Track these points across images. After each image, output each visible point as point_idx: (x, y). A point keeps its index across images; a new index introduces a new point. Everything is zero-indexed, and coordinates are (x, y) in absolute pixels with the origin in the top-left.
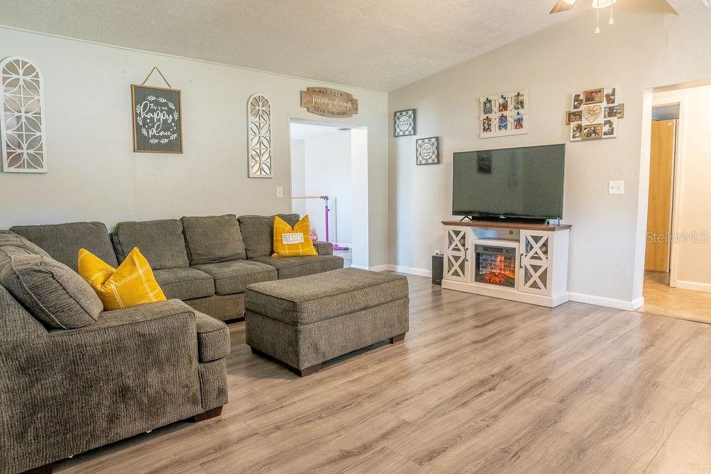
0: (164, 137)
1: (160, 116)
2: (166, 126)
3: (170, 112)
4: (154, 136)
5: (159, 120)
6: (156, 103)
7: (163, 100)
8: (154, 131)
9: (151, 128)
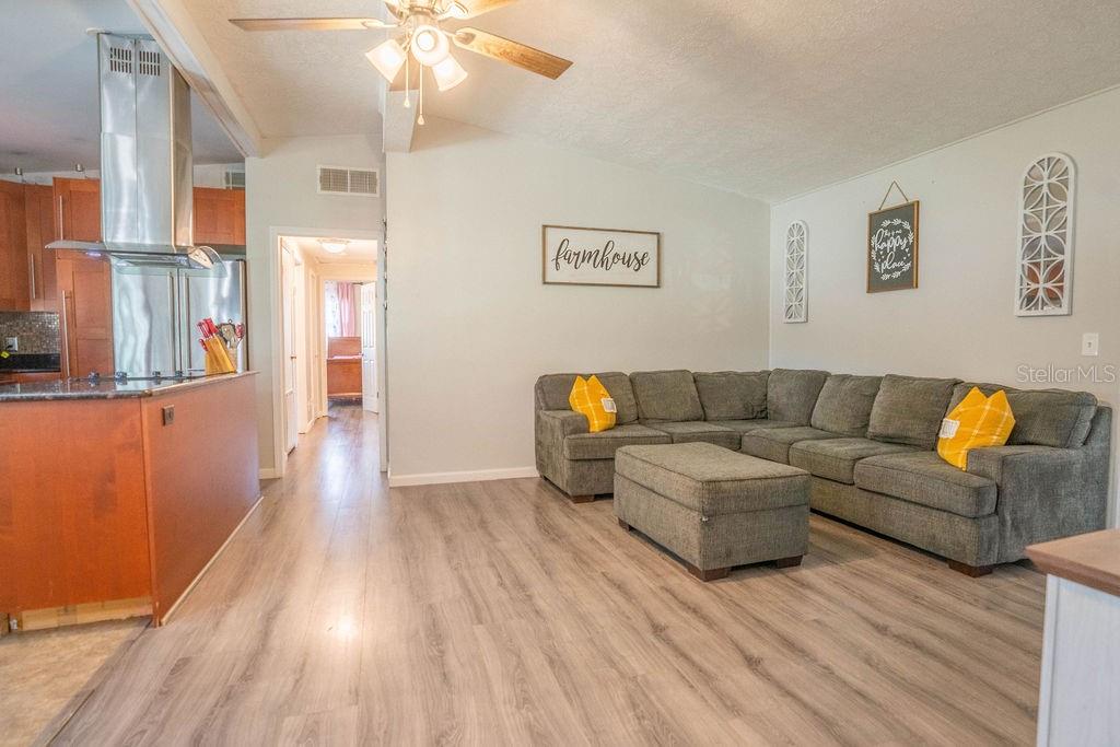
0: (897, 269)
1: (894, 243)
2: (899, 255)
3: (905, 234)
4: (887, 271)
5: (891, 249)
6: (891, 228)
7: (897, 222)
8: (887, 264)
9: (882, 261)
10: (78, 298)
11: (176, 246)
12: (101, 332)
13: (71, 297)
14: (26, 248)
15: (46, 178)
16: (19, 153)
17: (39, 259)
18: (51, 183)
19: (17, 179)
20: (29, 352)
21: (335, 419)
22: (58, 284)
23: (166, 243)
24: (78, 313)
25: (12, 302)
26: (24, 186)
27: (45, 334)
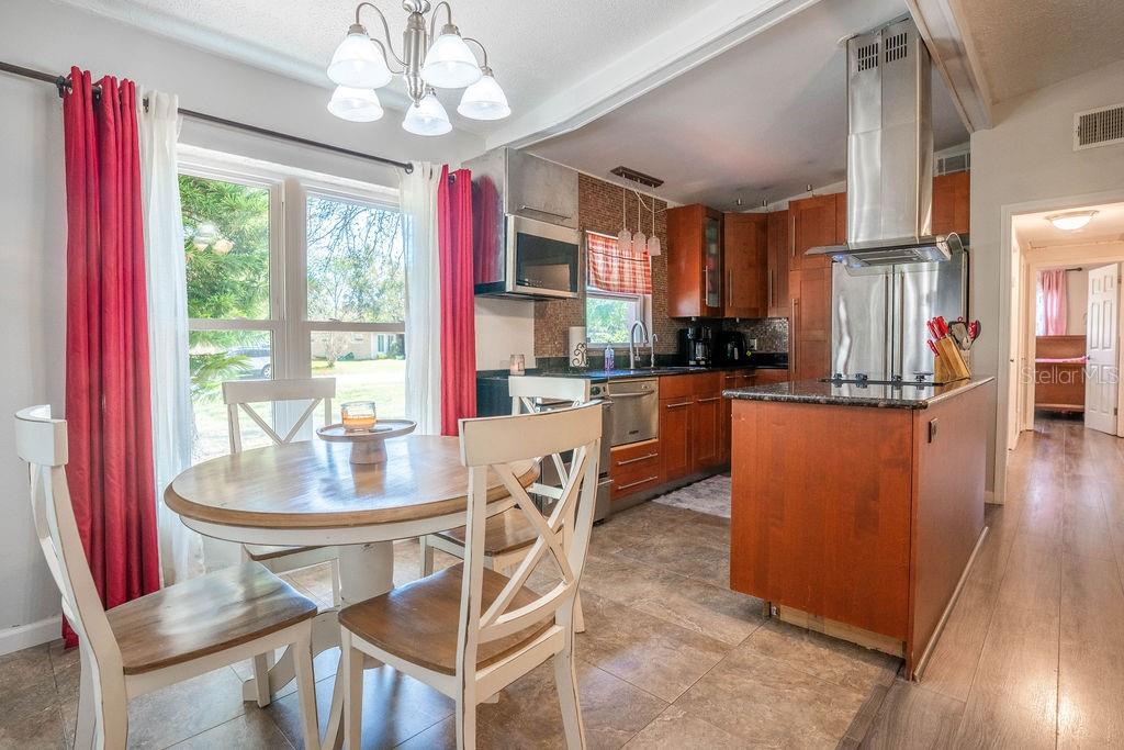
10: (803, 304)
11: (920, 237)
12: (819, 334)
13: (798, 304)
14: (766, 264)
15: (783, 205)
16: (765, 188)
17: (775, 273)
18: (786, 207)
19: (762, 210)
20: (763, 351)
21: (1048, 437)
22: (790, 293)
23: (910, 235)
24: (803, 317)
25: (756, 310)
26: (767, 215)
27: (776, 336)
